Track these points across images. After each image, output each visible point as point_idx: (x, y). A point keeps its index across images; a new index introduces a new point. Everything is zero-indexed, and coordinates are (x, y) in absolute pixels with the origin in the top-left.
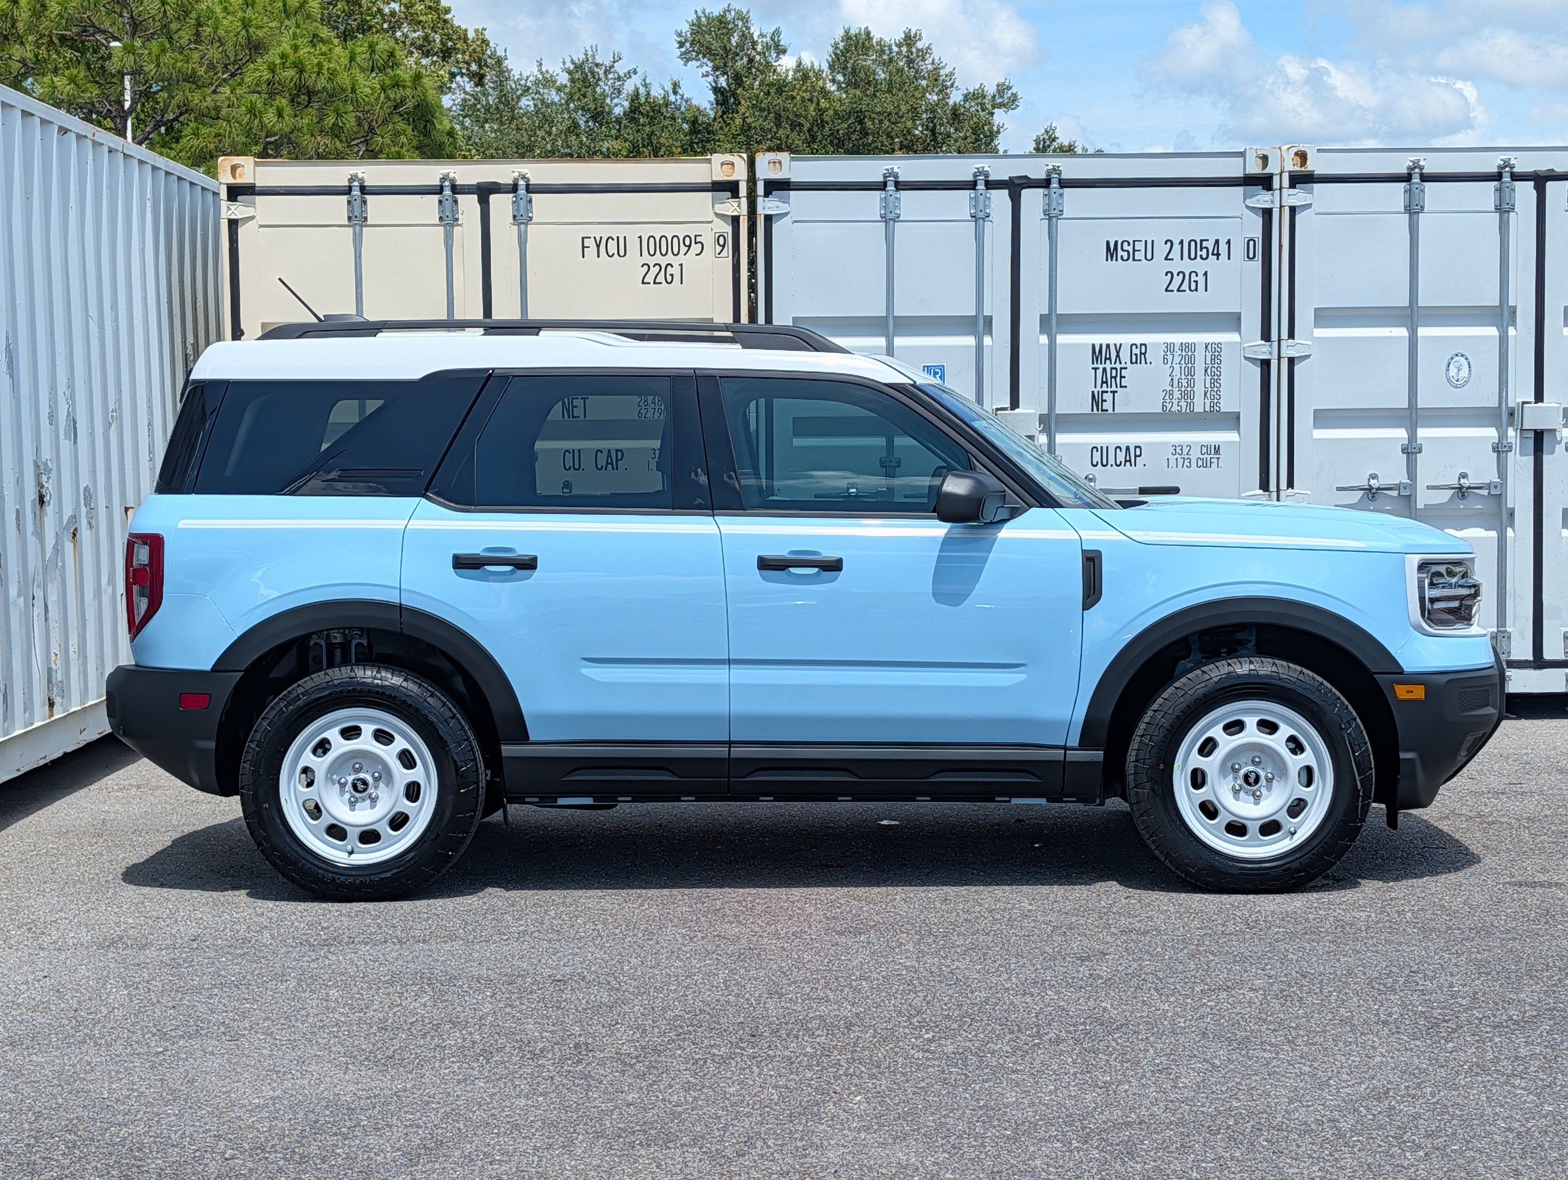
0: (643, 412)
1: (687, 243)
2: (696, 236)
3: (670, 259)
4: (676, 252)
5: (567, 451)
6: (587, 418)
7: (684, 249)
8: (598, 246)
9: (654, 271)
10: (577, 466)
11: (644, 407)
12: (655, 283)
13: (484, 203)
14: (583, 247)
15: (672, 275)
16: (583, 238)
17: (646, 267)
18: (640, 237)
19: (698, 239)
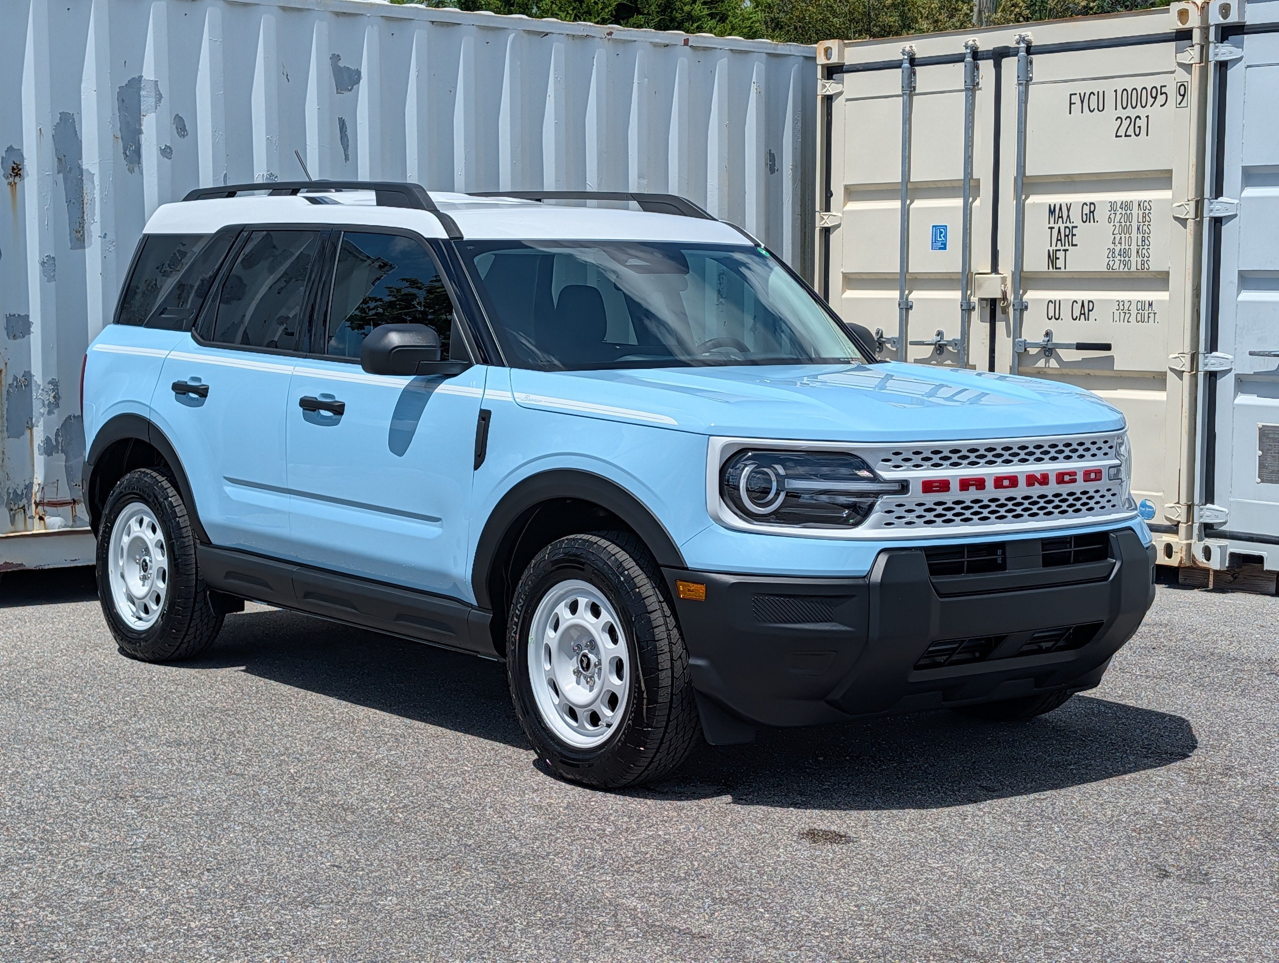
0: (1111, 263)
1: (1154, 95)
2: (1161, 87)
3: (1139, 111)
4: (1144, 105)
5: (1050, 301)
6: (1067, 270)
7: (1151, 100)
8: (1082, 102)
9: (1126, 123)
10: (1057, 317)
11: (1112, 259)
12: (1126, 136)
13: (998, 67)
14: (1071, 104)
15: (1139, 127)
16: (1071, 95)
17: (1119, 120)
18: (1116, 91)
19: (1164, 90)
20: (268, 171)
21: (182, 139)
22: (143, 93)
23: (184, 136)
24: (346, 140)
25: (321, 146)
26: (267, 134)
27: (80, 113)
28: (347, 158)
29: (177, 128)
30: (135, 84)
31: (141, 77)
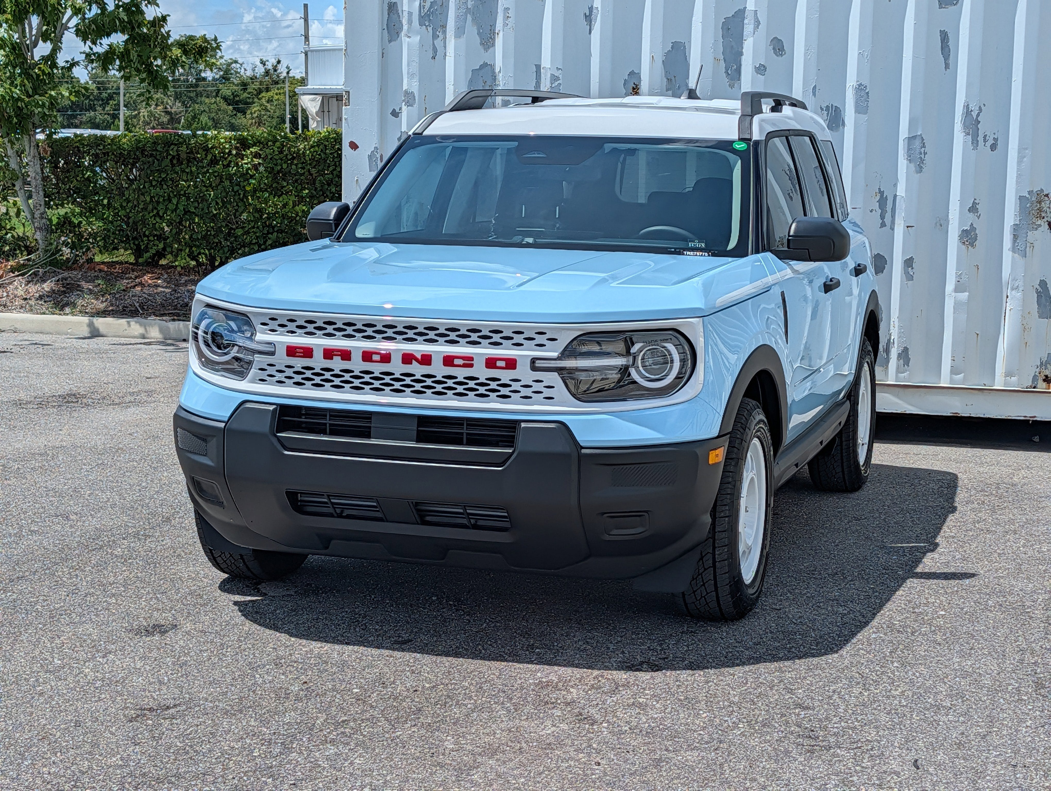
20: (857, 81)
21: (780, 58)
22: (746, 21)
23: (782, 55)
24: (947, 49)
25: (915, 57)
26: (859, 49)
27: (690, 42)
28: (947, 66)
29: (774, 49)
30: (740, 14)
31: (746, 8)
